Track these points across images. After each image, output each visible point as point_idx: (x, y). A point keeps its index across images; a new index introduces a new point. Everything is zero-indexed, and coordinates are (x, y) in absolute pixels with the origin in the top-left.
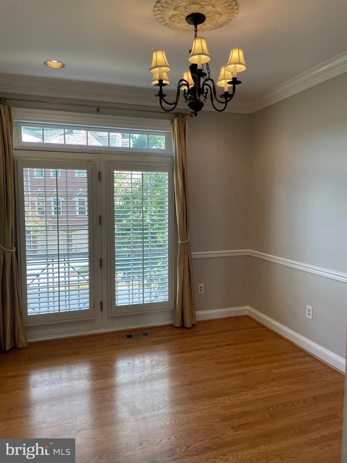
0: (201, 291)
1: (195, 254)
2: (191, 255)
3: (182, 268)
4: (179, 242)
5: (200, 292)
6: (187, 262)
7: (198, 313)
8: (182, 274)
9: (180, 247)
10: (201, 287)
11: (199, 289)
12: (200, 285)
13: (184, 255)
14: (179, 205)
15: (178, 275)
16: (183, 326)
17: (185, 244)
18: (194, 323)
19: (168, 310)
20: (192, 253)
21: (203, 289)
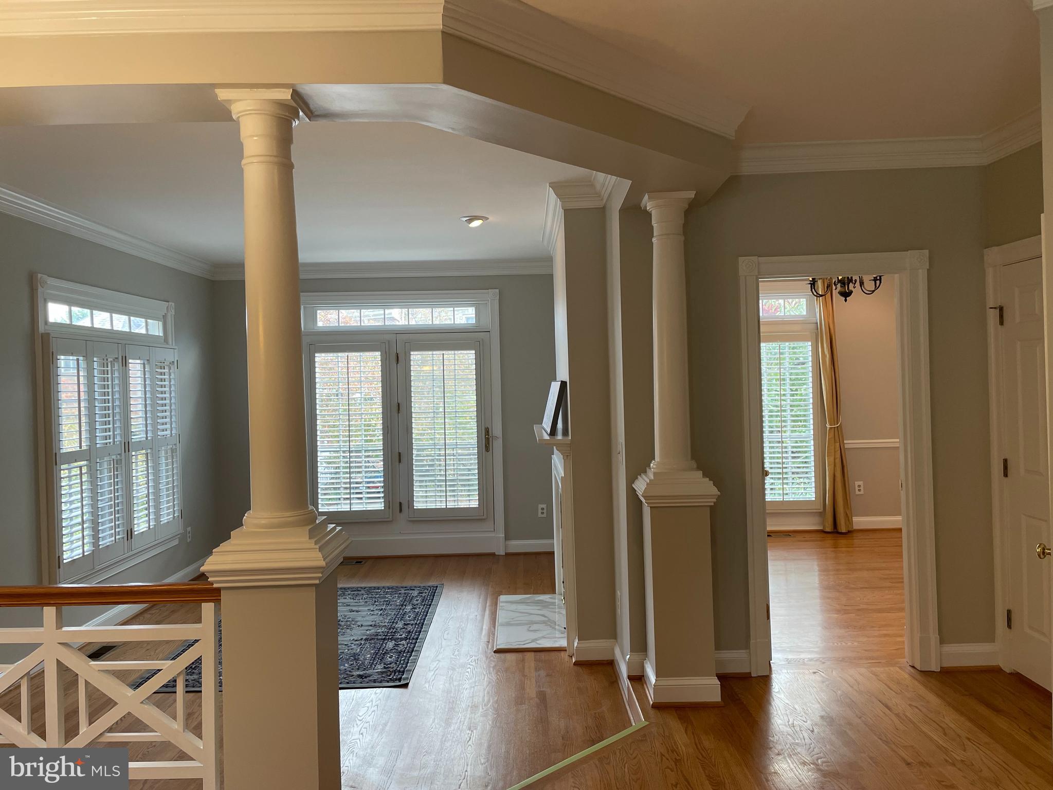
0: (859, 490)
1: (849, 443)
2: (844, 444)
3: (832, 459)
4: (828, 426)
5: (857, 492)
6: (839, 451)
7: (855, 519)
8: (833, 466)
9: (829, 433)
10: (859, 486)
11: (857, 488)
12: (857, 483)
13: (835, 443)
14: (827, 382)
15: (828, 466)
16: (835, 532)
17: (836, 429)
18: (850, 529)
19: (815, 511)
20: (845, 442)
21: (862, 488)
